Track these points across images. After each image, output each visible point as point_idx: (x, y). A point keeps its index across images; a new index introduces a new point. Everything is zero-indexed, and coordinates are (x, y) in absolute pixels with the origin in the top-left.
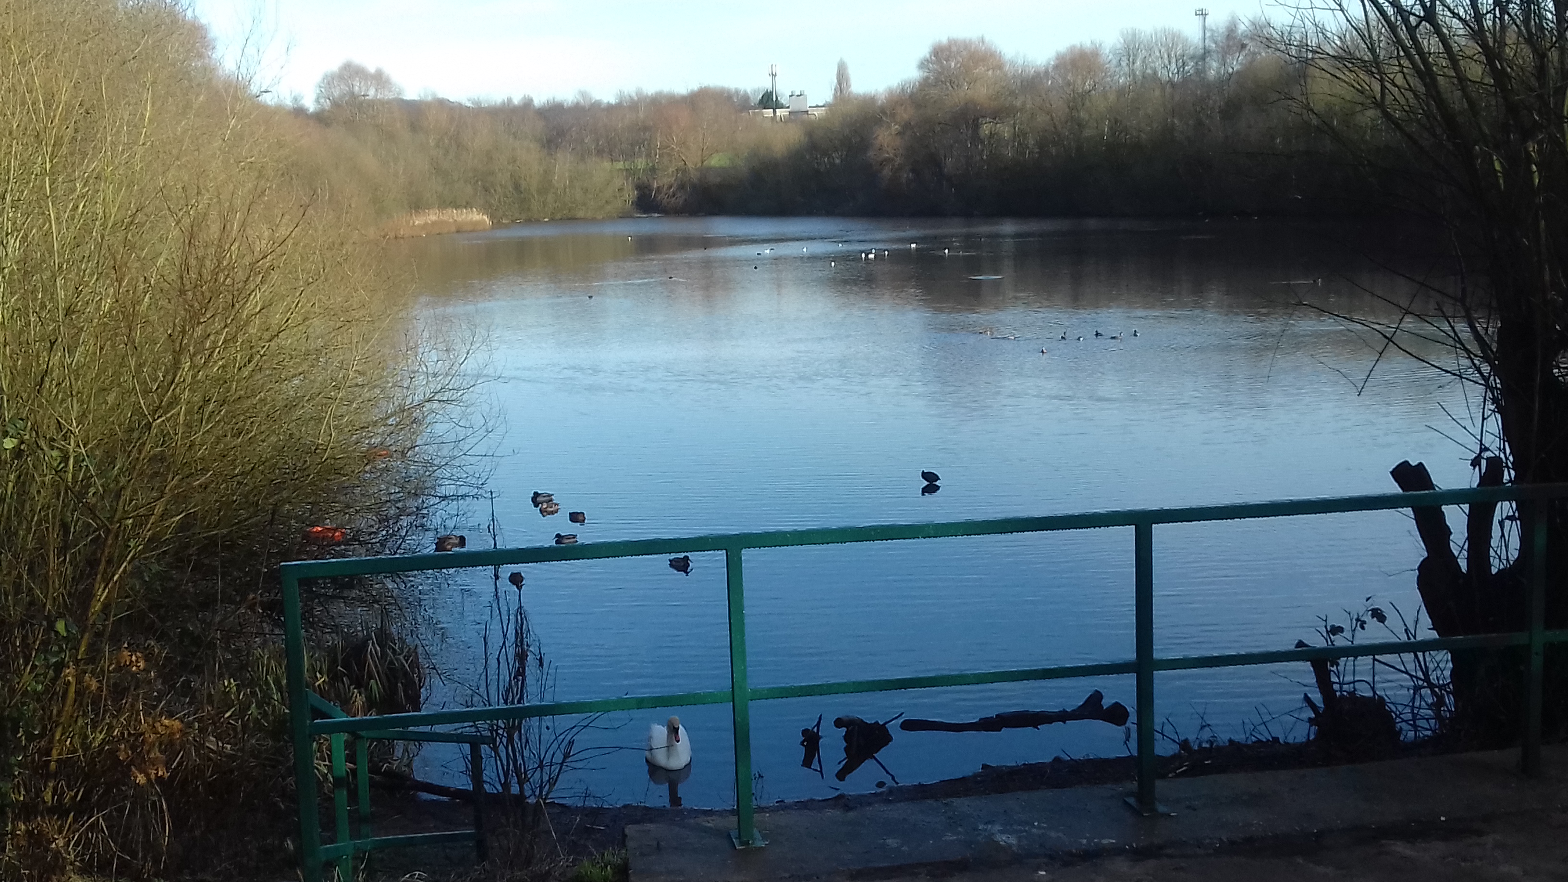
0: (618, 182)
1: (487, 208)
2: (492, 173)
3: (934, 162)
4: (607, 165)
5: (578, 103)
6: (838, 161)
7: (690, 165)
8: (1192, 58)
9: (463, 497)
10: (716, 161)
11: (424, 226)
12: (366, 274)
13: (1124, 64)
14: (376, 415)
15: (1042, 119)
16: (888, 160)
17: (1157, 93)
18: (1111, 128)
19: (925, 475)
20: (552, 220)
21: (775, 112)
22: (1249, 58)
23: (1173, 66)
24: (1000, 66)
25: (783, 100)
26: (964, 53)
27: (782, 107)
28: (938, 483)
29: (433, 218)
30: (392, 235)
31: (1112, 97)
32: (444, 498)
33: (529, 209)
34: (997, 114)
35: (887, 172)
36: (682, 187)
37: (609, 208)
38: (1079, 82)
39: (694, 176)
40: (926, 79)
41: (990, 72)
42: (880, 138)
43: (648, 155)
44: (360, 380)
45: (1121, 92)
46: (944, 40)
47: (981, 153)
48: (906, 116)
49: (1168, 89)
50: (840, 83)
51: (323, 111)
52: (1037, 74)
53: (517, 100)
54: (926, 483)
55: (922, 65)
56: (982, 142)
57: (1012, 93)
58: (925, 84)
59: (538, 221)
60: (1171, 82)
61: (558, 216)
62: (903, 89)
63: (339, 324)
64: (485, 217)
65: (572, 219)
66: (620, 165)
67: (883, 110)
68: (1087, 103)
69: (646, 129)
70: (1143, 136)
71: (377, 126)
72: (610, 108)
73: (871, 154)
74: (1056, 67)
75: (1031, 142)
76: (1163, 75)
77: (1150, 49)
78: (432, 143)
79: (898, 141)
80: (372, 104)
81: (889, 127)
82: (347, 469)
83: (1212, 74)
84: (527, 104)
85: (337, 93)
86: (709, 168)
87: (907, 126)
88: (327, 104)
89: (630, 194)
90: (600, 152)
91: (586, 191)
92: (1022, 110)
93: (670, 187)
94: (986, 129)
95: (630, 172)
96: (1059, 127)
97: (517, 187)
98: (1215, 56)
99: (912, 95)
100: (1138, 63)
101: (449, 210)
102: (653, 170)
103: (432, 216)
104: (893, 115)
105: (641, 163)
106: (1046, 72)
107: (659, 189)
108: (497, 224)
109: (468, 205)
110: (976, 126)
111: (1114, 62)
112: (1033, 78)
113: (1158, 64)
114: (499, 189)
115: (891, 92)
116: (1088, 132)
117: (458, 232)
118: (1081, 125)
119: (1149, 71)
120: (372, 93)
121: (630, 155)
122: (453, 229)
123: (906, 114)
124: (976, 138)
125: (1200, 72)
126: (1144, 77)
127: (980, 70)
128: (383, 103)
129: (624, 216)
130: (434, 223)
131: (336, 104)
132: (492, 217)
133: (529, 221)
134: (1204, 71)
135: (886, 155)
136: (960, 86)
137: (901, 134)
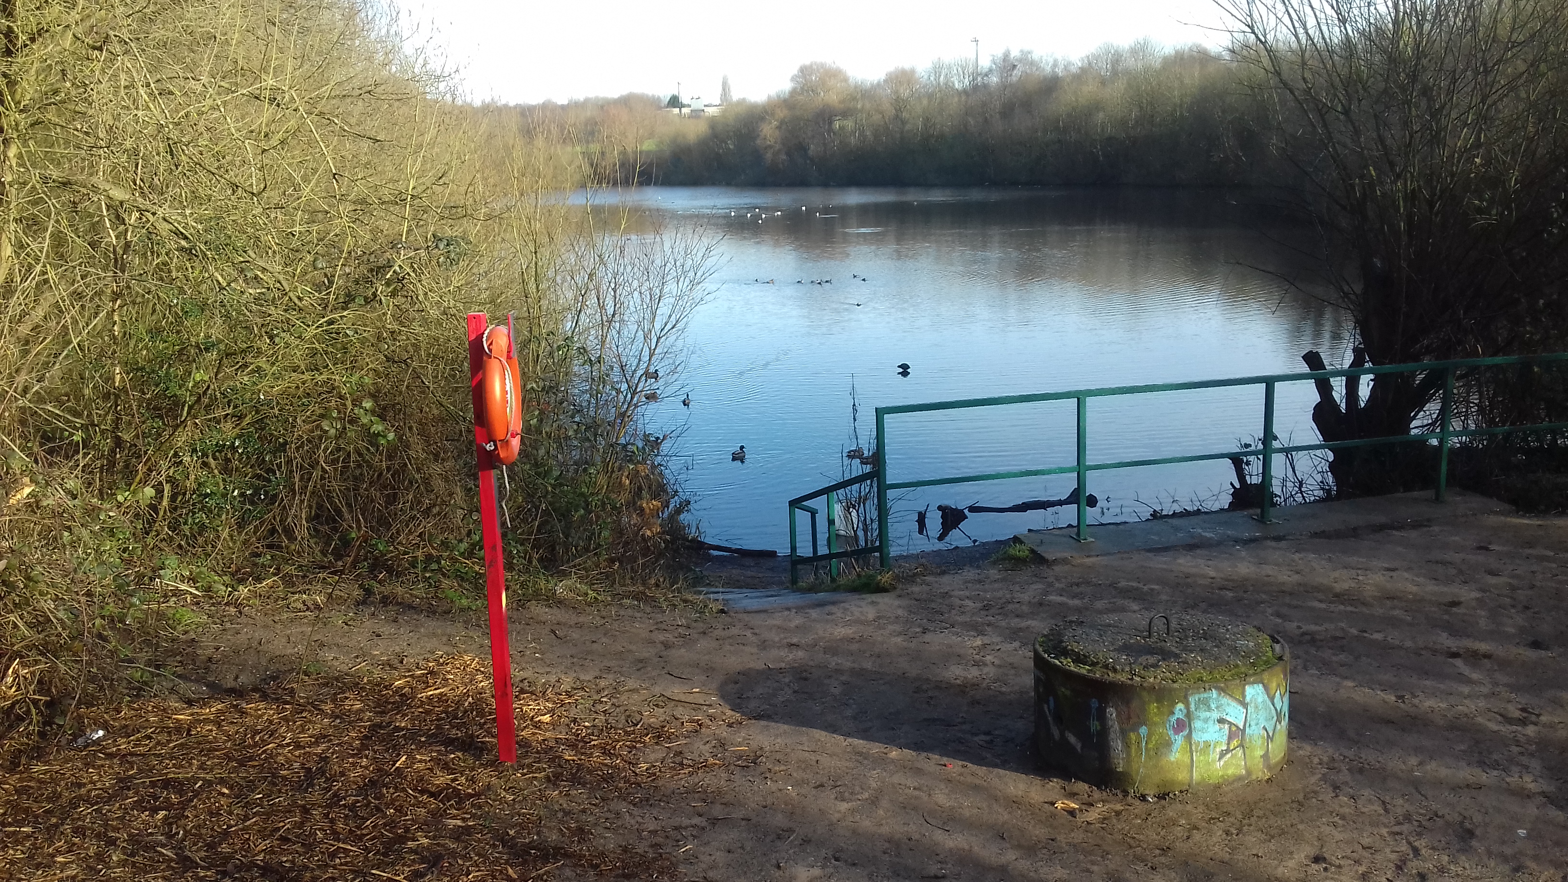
0: (578, 161)
3: (802, 148)
4: (569, 149)
6: (732, 146)
7: (628, 149)
8: (980, 74)
10: (648, 145)
13: (932, 79)
15: (877, 118)
16: (770, 147)
17: (955, 99)
18: (924, 124)
21: (680, 111)
22: (1019, 75)
23: (967, 80)
24: (846, 80)
25: (687, 102)
26: (821, 71)
27: (685, 106)
31: (925, 102)
34: (845, 114)
35: (769, 155)
36: (623, 164)
37: (572, 180)
38: (901, 90)
39: (632, 157)
40: (796, 89)
41: (839, 84)
42: (764, 130)
43: (599, 142)
45: (931, 98)
46: (808, 63)
47: (834, 141)
48: (782, 115)
49: (963, 98)
50: (724, 90)
52: (873, 87)
55: (793, 79)
56: (835, 134)
57: (855, 99)
58: (793, 92)
60: (964, 91)
62: (780, 97)
66: (579, 149)
67: (765, 112)
68: (908, 107)
69: (596, 123)
70: (946, 130)
73: (758, 142)
74: (885, 81)
75: (869, 133)
76: (959, 86)
77: (949, 67)
79: (777, 133)
81: (770, 123)
83: (993, 86)
86: (642, 151)
87: (782, 122)
89: (586, 170)
92: (862, 111)
93: (615, 165)
94: (837, 125)
95: (586, 155)
96: (888, 123)
98: (996, 73)
99: (786, 101)
100: (942, 78)
102: (602, 153)
104: (773, 114)
105: (595, 147)
106: (879, 86)
107: (607, 167)
110: (830, 122)
111: (926, 77)
112: (870, 89)
113: (956, 79)
115: (770, 100)
116: (908, 127)
118: (904, 122)
119: (950, 84)
121: (585, 142)
124: (830, 130)
125: (985, 85)
126: (946, 88)
127: (832, 82)
129: (584, 188)
134: (988, 84)
135: (769, 143)
136: (818, 94)
137: (779, 128)
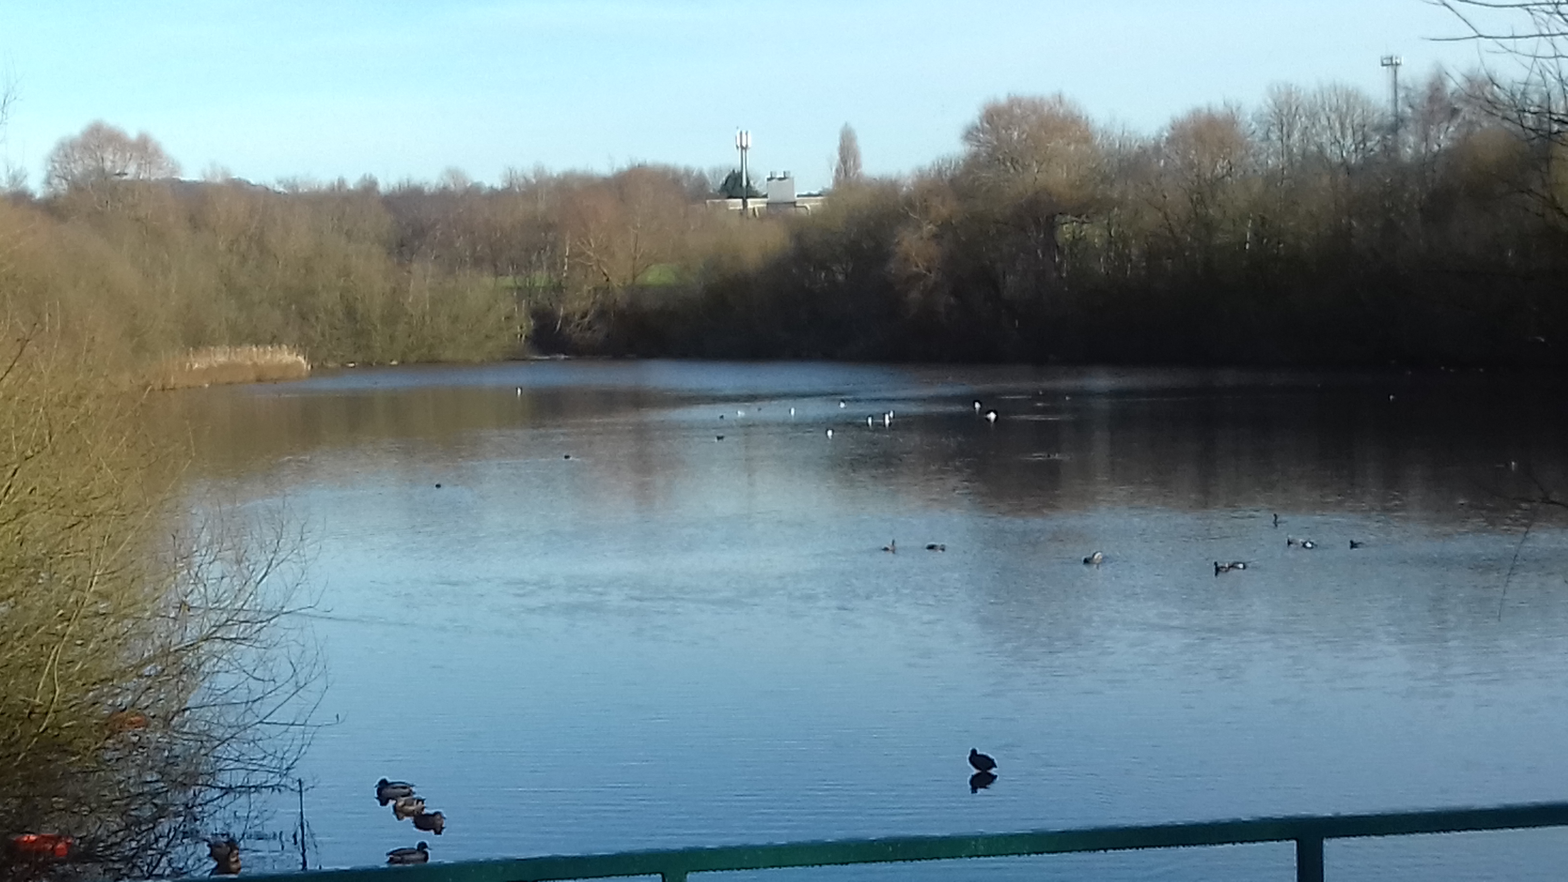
0: (504, 306)
1: (303, 345)
2: (312, 292)
3: (988, 280)
4: (488, 280)
5: (445, 188)
6: (840, 278)
7: (615, 282)
8: (1377, 129)
9: (258, 788)
10: (656, 276)
11: (206, 372)
12: (115, 443)
13: (1274, 137)
14: (123, 659)
15: (1150, 219)
16: (918, 277)
17: (1326, 180)
18: (1256, 234)
19: (977, 759)
20: (402, 362)
21: (745, 204)
22: (1464, 130)
23: (1349, 141)
24: (1086, 138)
25: (758, 186)
26: (1034, 118)
27: (755, 195)
28: (993, 771)
29: (221, 359)
30: (158, 385)
31: (1257, 187)
32: (228, 790)
33: (368, 347)
34: (1084, 210)
35: (914, 295)
36: (602, 314)
37: (490, 345)
38: (1206, 161)
39: (621, 297)
40: (975, 156)
41: (1072, 147)
42: (905, 244)
43: (552, 266)
44: (102, 606)
45: (1271, 178)
46: (1002, 98)
47: (1058, 268)
48: (944, 211)
49: (1342, 177)
50: (844, 160)
51: (56, 196)
52: (1144, 150)
53: (352, 182)
54: (975, 771)
55: (970, 135)
56: (1061, 253)
57: (1106, 179)
58: (973, 163)
59: (381, 364)
60: (1345, 163)
61: (413, 357)
62: (940, 172)
63: (72, 520)
64: (301, 358)
65: (432, 362)
66: (509, 281)
67: (909, 202)
68: (1220, 196)
69: (549, 227)
70: (1305, 245)
71: (138, 220)
72: (495, 196)
73: (892, 266)
74: (1170, 141)
75: (1135, 251)
76: (1333, 153)
77: (1313, 116)
78: (222, 246)
79: (933, 250)
80: (132, 186)
81: (919, 227)
82: (79, 744)
83: (1407, 153)
84: (369, 188)
85: (78, 170)
86: (643, 288)
87: (946, 227)
88: (63, 187)
89: (523, 325)
90: (477, 262)
91: (455, 319)
92: (1121, 204)
93: (584, 316)
94: (1066, 231)
95: (524, 292)
96: (1177, 230)
97: (350, 313)
98: (1411, 126)
99: (953, 181)
100: (1296, 135)
101: (246, 348)
102: (558, 289)
103: (220, 357)
104: (926, 210)
105: (541, 278)
106: (1157, 149)
107: (567, 320)
108: (319, 369)
109: (275, 340)
110: (1051, 226)
111: (1260, 134)
112: (1137, 156)
113: (1325, 138)
114: (322, 315)
115: (921, 176)
116: (1220, 239)
117: (259, 380)
118: (1209, 226)
119: (1313, 148)
120: (131, 170)
121: (522, 266)
122: (252, 376)
123: (943, 209)
124: (1051, 244)
125: (1390, 151)
126: (1304, 155)
127: (1056, 144)
128: (149, 187)
129: (515, 358)
130: (222, 367)
131: (76, 187)
132: (311, 359)
133: (367, 365)
134: (1395, 149)
135: (915, 269)
136: (1026, 167)
137: (936, 237)
